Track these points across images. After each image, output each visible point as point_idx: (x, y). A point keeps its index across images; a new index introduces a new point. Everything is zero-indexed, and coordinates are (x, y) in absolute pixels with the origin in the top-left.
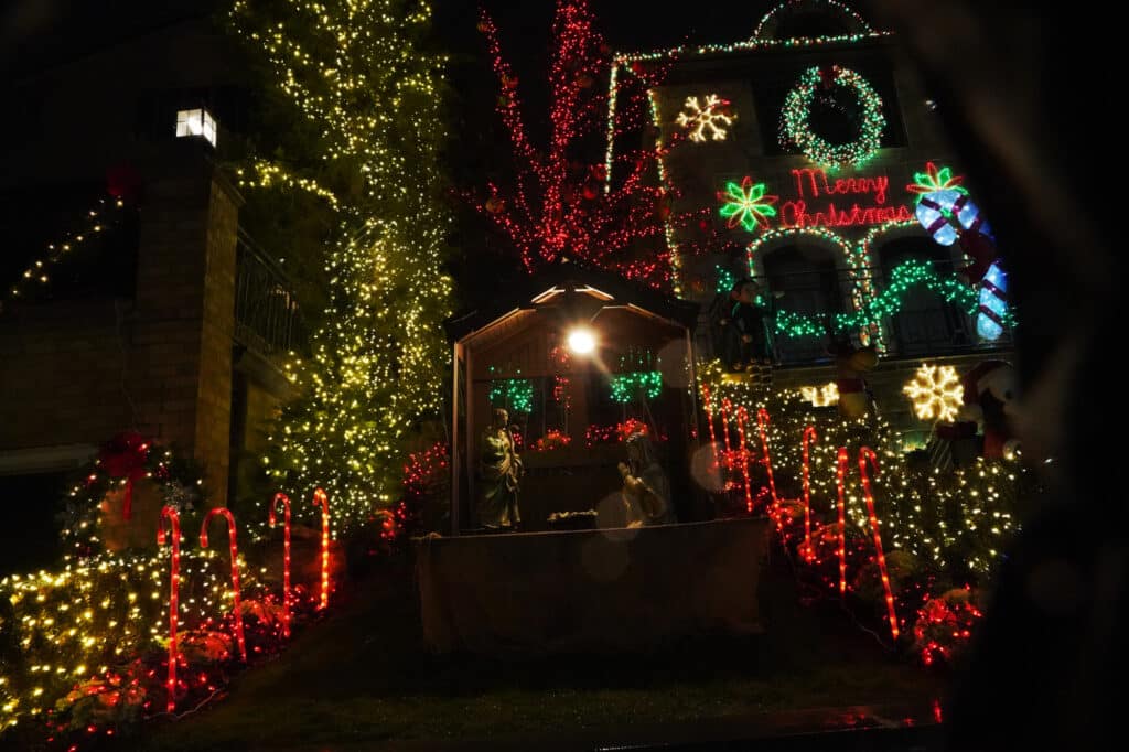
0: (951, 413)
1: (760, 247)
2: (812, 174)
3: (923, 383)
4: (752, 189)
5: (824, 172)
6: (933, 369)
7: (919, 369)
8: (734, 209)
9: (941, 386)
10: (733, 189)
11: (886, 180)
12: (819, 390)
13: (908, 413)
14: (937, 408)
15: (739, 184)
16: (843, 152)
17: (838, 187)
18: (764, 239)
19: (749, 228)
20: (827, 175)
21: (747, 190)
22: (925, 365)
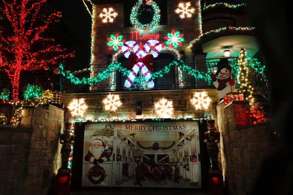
0: (115, 109)
1: (118, 55)
2: (137, 33)
3: (109, 100)
4: (118, 38)
5: (140, 32)
6: (113, 95)
7: (108, 95)
8: (112, 43)
9: (114, 101)
10: (112, 37)
11: (159, 35)
12: (78, 100)
13: (103, 108)
14: (111, 107)
15: (115, 36)
16: (145, 26)
17: (144, 37)
18: (119, 53)
19: (115, 50)
20: (141, 33)
21: (117, 38)
22: (110, 94)
